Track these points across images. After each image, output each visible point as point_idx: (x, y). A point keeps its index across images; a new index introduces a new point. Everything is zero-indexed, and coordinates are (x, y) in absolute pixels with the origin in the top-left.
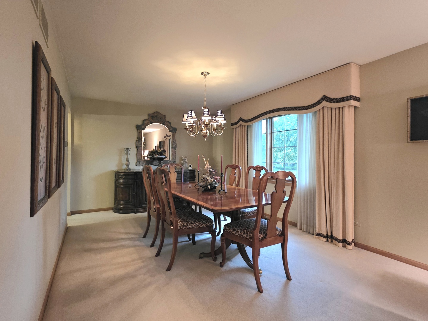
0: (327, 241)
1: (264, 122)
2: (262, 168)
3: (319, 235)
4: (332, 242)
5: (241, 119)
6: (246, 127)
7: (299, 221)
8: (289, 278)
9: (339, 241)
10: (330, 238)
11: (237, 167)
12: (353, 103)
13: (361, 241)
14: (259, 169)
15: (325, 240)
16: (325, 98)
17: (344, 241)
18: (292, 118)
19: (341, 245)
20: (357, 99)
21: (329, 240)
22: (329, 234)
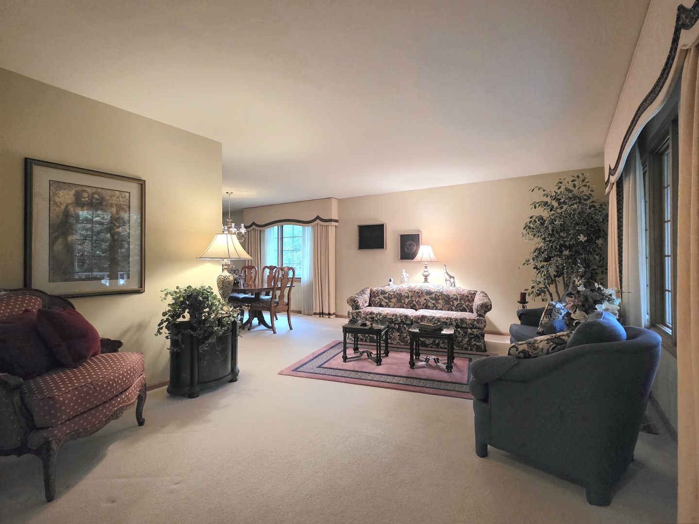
0: (320, 317)
1: (275, 229)
2: (275, 267)
3: (315, 314)
4: (323, 317)
5: (254, 224)
6: (259, 232)
7: (303, 308)
8: (291, 329)
9: (326, 315)
10: (322, 314)
11: (253, 267)
12: (333, 223)
13: (339, 313)
14: (271, 268)
15: (319, 316)
16: (318, 218)
17: (329, 314)
18: (298, 228)
19: (327, 316)
20: (336, 221)
21: (321, 316)
22: (321, 312)
